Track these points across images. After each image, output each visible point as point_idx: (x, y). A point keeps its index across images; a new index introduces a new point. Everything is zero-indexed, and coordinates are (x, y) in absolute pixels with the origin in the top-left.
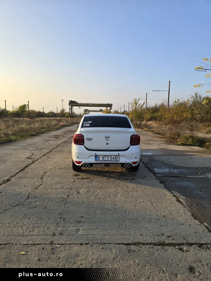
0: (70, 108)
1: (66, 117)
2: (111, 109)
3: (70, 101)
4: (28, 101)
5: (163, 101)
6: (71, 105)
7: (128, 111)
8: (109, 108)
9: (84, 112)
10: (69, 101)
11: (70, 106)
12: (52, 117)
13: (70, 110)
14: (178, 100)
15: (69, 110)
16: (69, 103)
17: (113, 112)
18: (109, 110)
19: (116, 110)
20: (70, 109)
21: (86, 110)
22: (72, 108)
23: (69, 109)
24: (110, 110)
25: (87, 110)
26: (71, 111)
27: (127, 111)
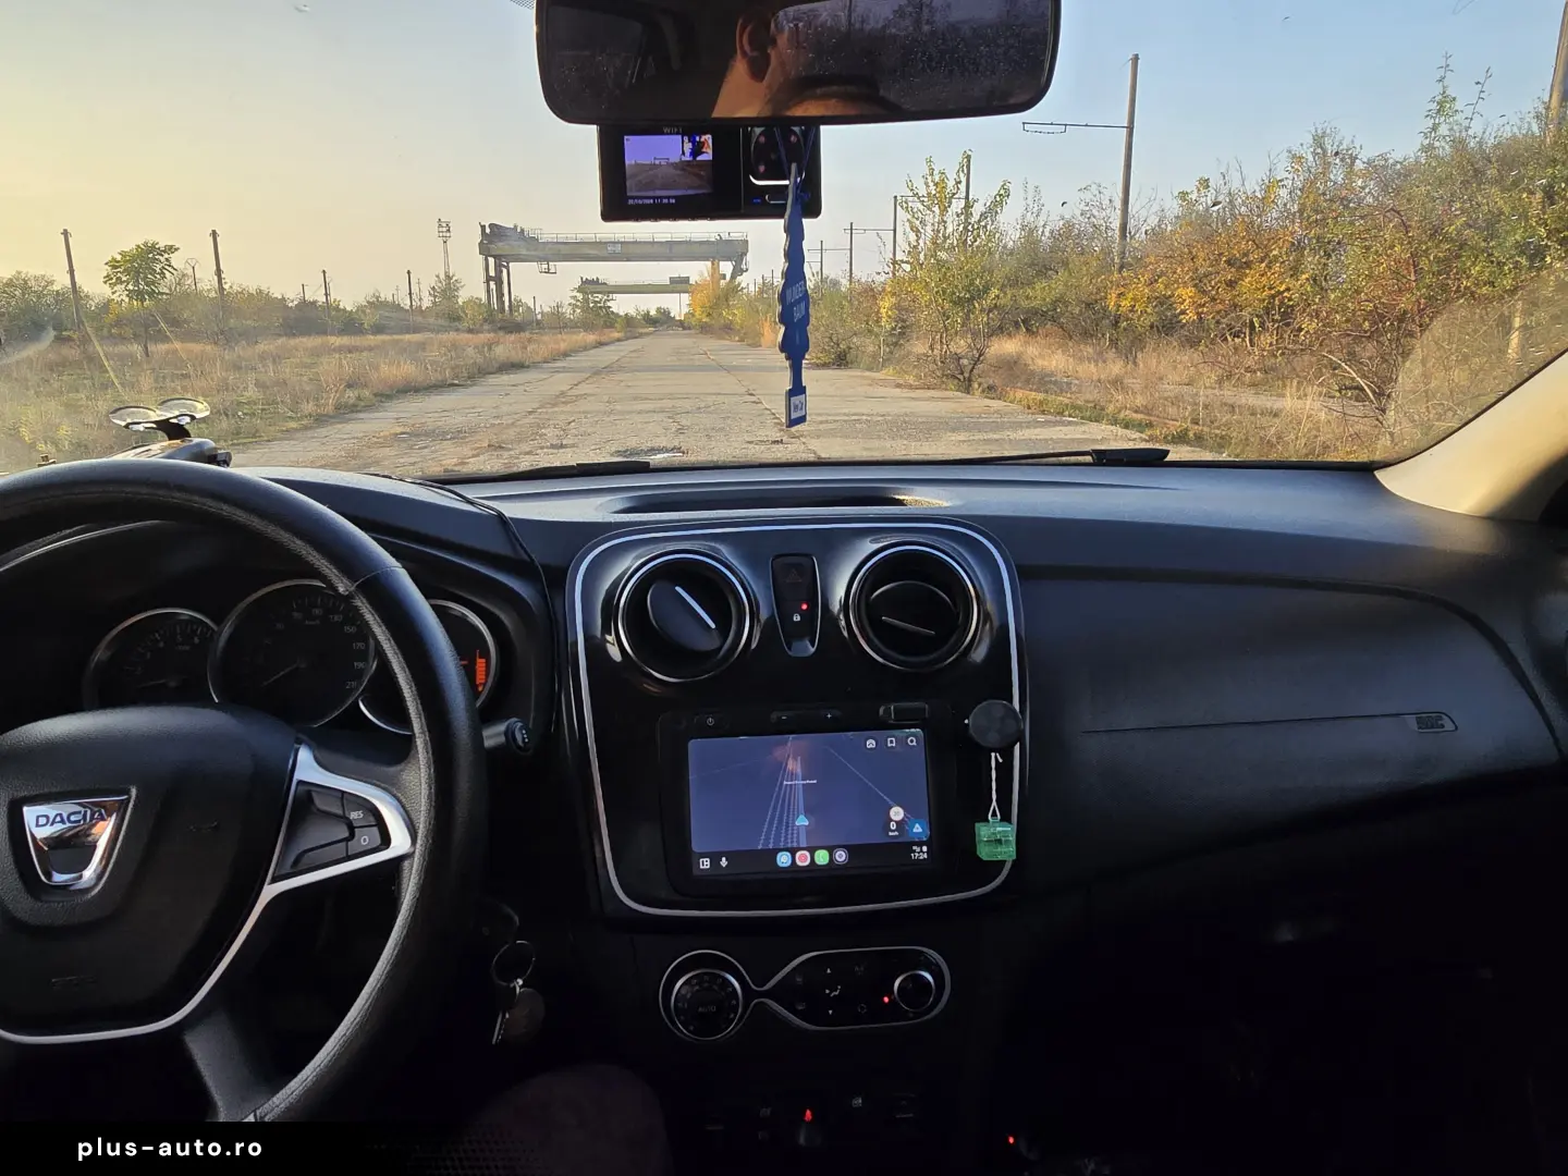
0: (492, 273)
1: (470, 331)
2: (742, 271)
3: (488, 231)
4: (214, 234)
5: (1087, 196)
6: (494, 257)
7: (845, 282)
8: (726, 267)
9: (580, 296)
10: (483, 227)
11: (491, 261)
12: (378, 329)
13: (493, 285)
14: (1205, 183)
15: (483, 287)
16: (481, 244)
17: (752, 288)
18: (728, 277)
19: (768, 275)
20: (488, 279)
21: (589, 286)
22: (505, 271)
23: (482, 278)
24: (733, 277)
25: (596, 282)
26: (500, 295)
27: (836, 283)
